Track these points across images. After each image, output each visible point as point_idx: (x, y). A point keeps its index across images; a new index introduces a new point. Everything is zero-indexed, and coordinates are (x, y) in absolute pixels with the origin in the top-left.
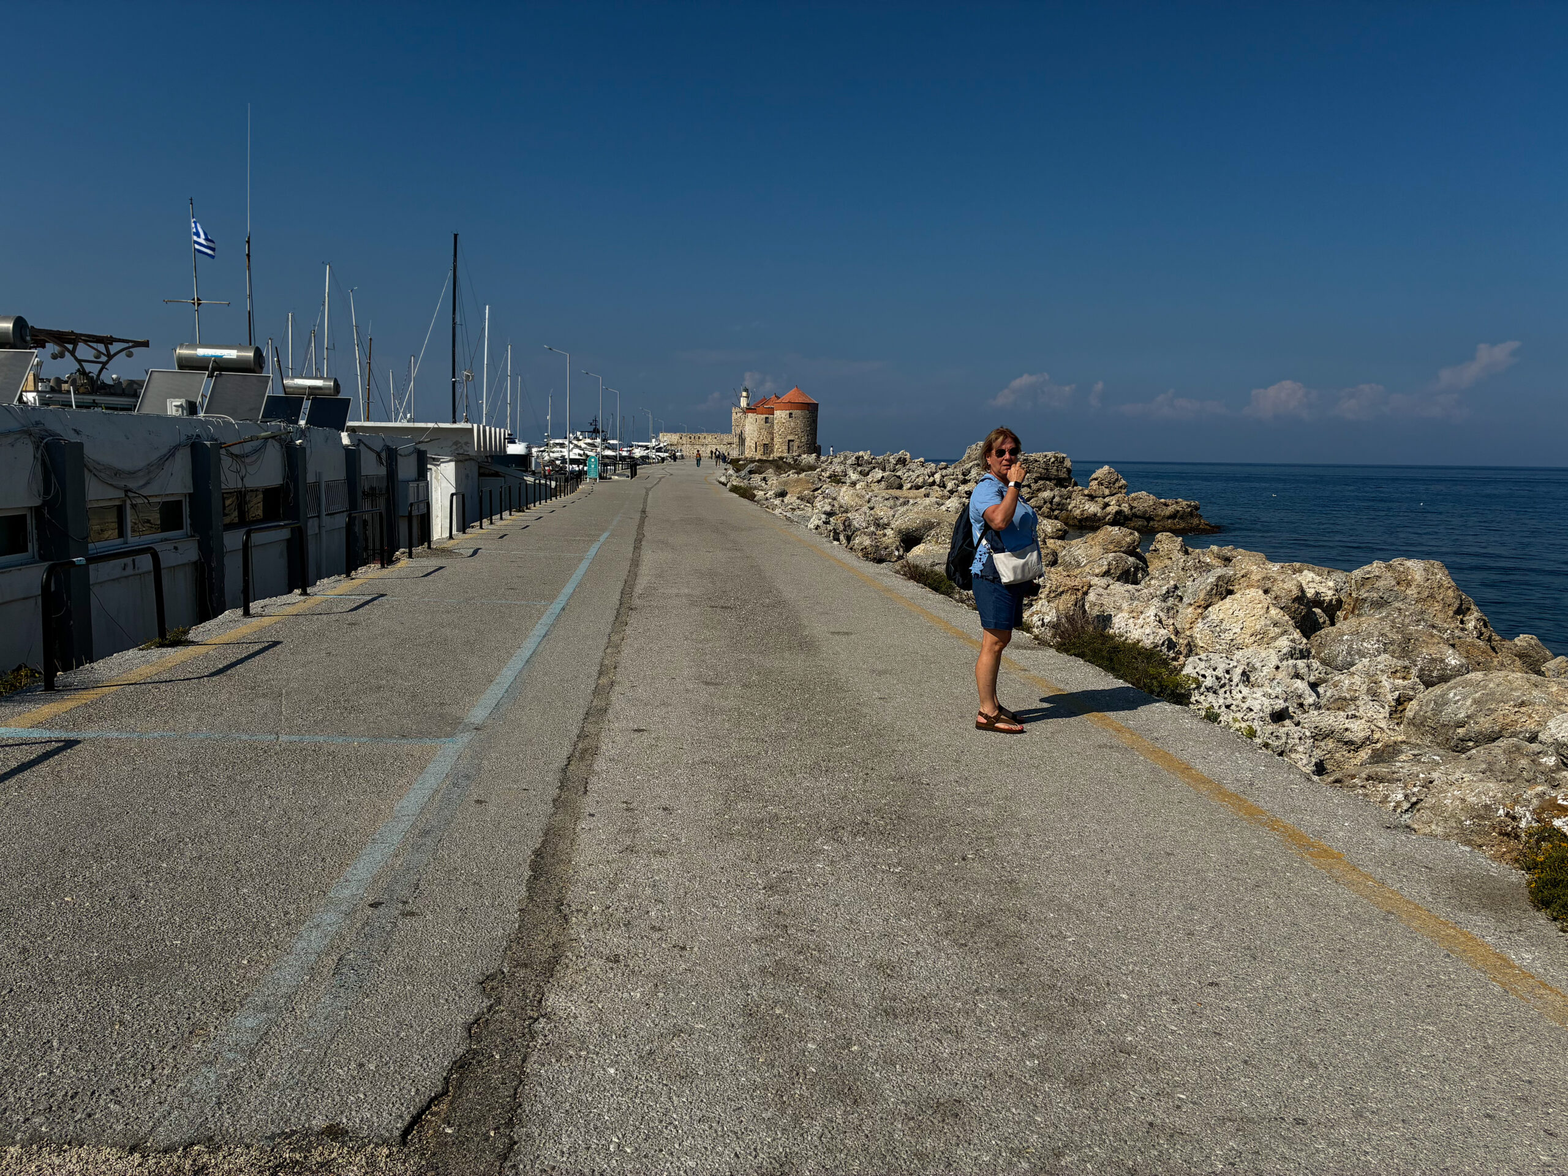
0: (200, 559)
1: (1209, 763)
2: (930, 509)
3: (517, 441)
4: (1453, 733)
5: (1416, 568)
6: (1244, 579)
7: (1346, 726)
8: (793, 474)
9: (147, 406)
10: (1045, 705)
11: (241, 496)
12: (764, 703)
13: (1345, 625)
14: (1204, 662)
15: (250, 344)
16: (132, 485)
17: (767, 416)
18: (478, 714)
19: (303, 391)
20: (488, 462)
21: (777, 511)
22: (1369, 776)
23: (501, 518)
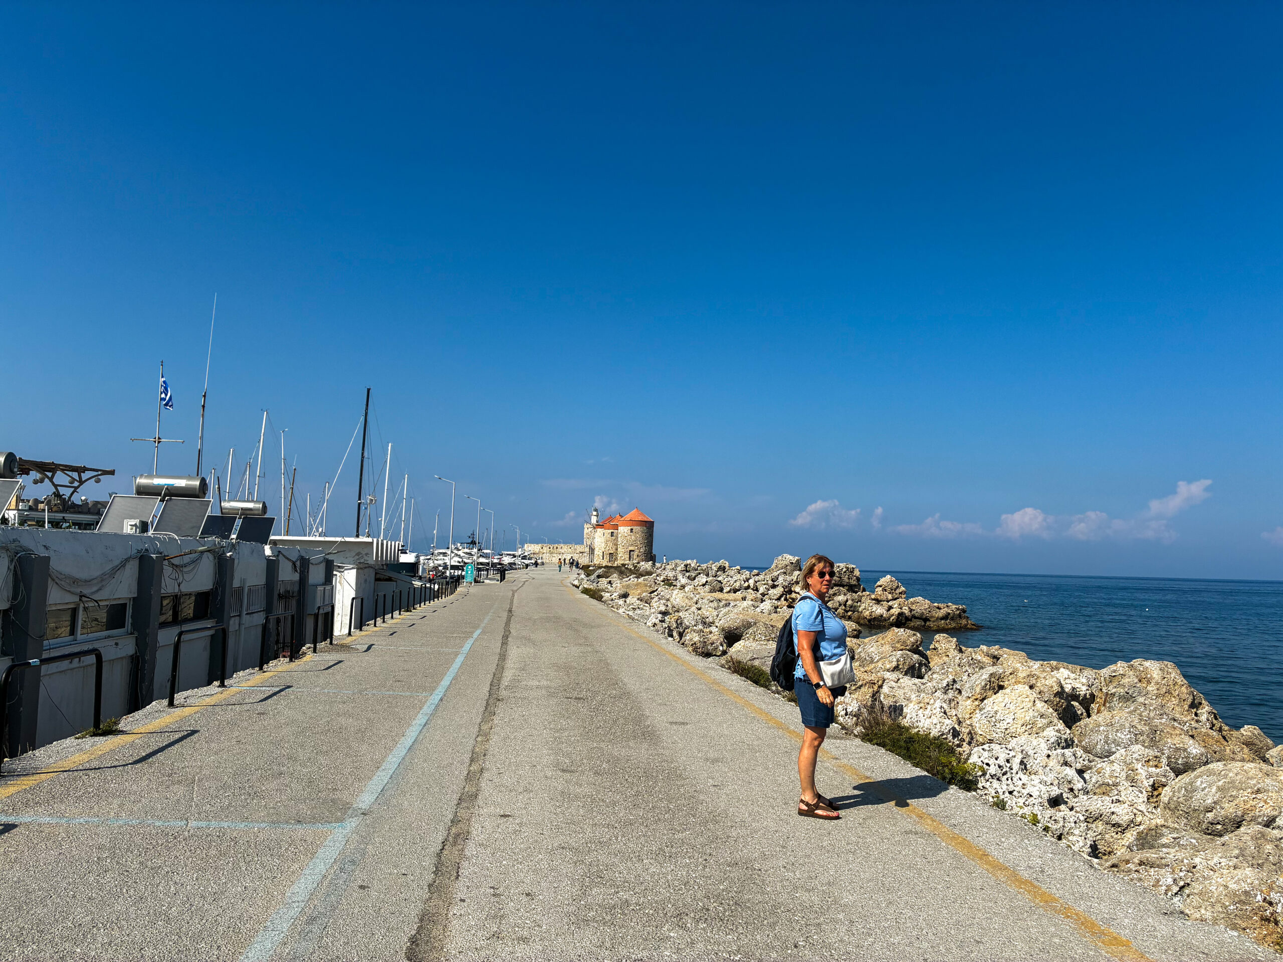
0: (136, 653)
1: (1002, 849)
2: (747, 611)
3: (408, 551)
4: (1204, 817)
5: (1153, 668)
6: (1012, 676)
7: (1112, 810)
8: (633, 578)
9: (107, 526)
10: (857, 792)
11: (177, 599)
12: (613, 790)
13: (1100, 718)
14: (987, 752)
15: (198, 475)
16: (86, 591)
17: (613, 531)
18: (365, 800)
19: (237, 511)
20: (383, 569)
21: (621, 611)
22: (1141, 862)
23: (392, 617)
